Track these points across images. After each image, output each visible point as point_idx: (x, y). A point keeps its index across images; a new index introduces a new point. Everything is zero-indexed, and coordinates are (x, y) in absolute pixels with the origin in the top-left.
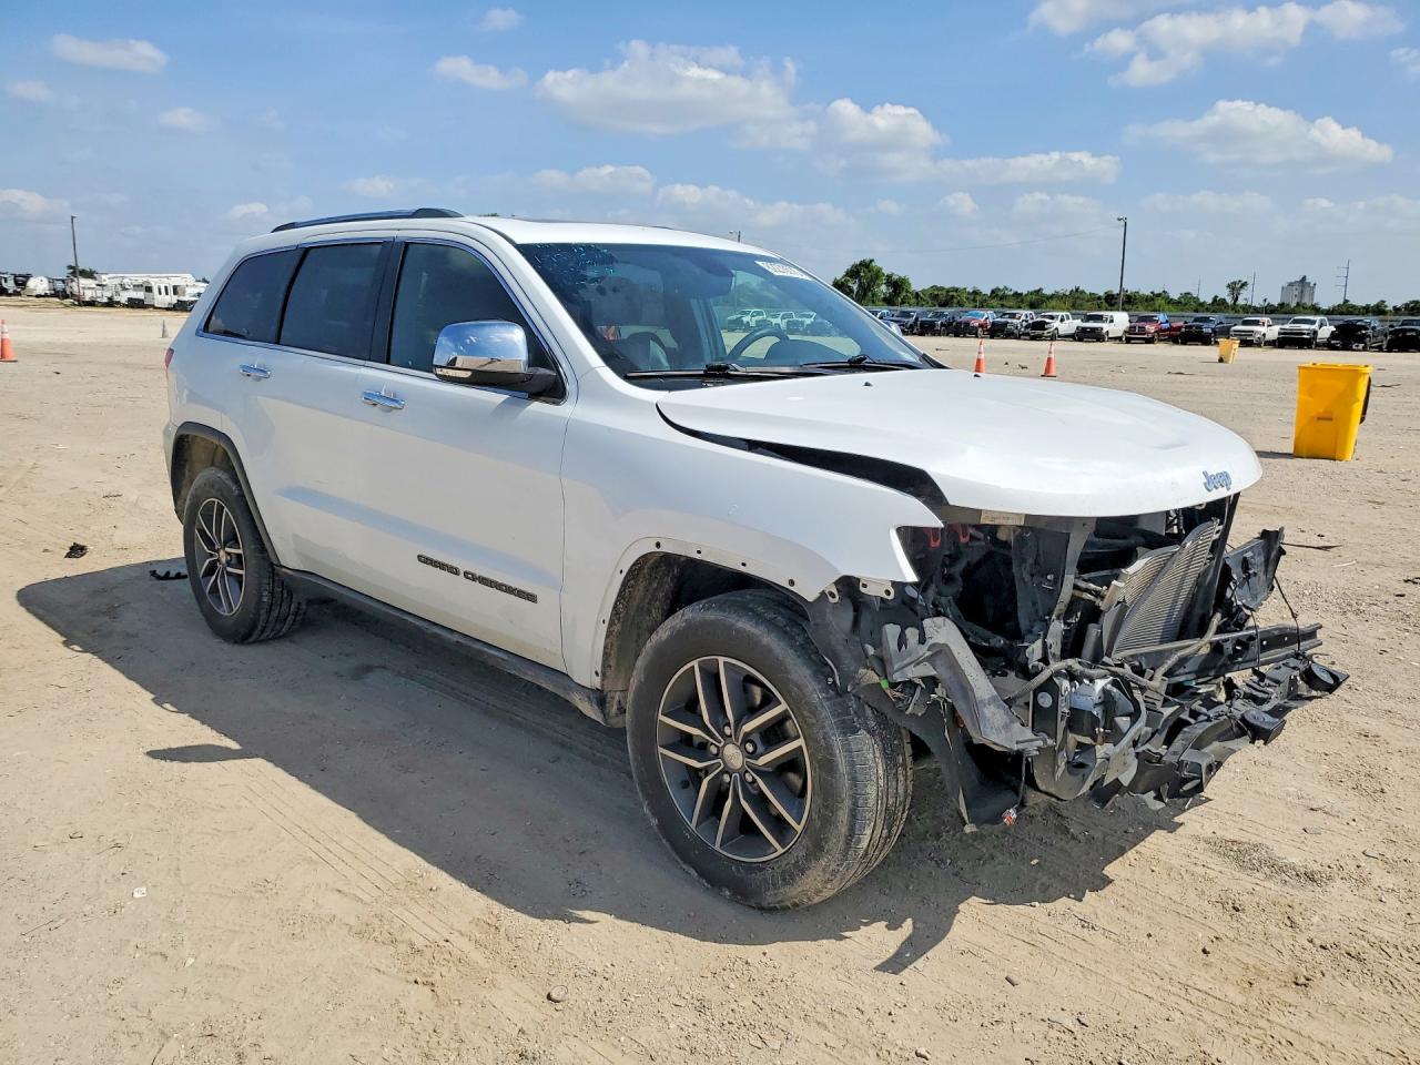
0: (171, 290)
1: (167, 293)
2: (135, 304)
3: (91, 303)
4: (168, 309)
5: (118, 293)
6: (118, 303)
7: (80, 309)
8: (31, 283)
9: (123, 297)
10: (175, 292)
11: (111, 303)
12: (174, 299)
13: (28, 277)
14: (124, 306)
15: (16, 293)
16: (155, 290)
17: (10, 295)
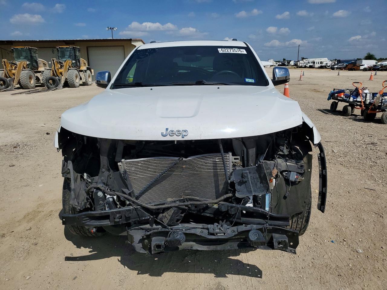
0: (320, 63)
1: (318, 64)
2: (311, 67)
3: (301, 67)
4: (318, 68)
5: (307, 64)
6: (307, 67)
7: (298, 69)
8: (291, 63)
9: (308, 66)
10: (321, 63)
11: (305, 67)
12: (320, 65)
13: (290, 61)
14: (308, 67)
15: (287, 65)
16: (316, 63)
17: (286, 66)
